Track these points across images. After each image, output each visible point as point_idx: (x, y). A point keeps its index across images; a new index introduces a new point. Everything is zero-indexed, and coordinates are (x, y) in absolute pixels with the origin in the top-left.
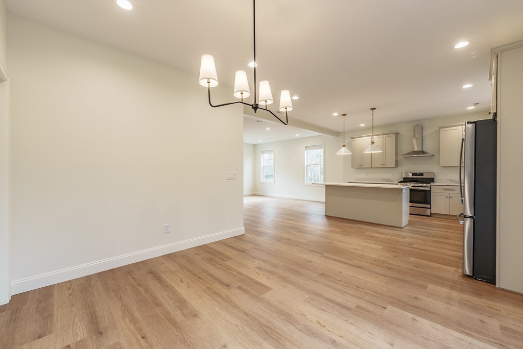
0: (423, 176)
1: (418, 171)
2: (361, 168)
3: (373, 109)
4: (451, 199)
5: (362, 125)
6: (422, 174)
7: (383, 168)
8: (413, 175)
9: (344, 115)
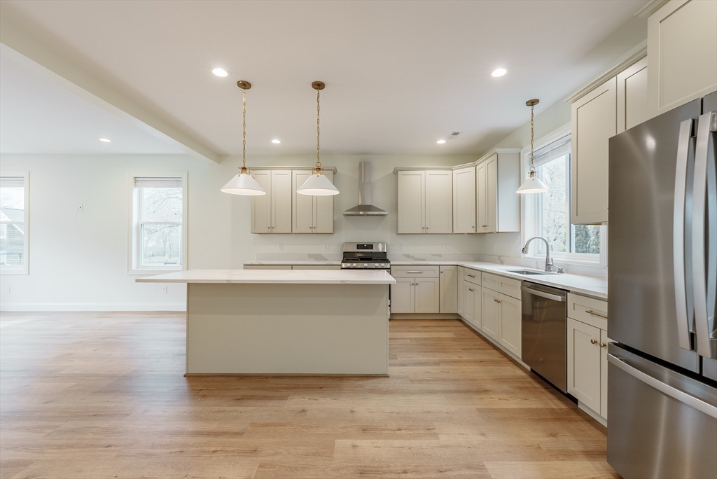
0: (372, 249)
1: (365, 240)
2: (269, 233)
3: (319, 86)
4: (417, 286)
5: (276, 141)
6: (371, 246)
7: (314, 234)
8: (359, 246)
9: (245, 85)
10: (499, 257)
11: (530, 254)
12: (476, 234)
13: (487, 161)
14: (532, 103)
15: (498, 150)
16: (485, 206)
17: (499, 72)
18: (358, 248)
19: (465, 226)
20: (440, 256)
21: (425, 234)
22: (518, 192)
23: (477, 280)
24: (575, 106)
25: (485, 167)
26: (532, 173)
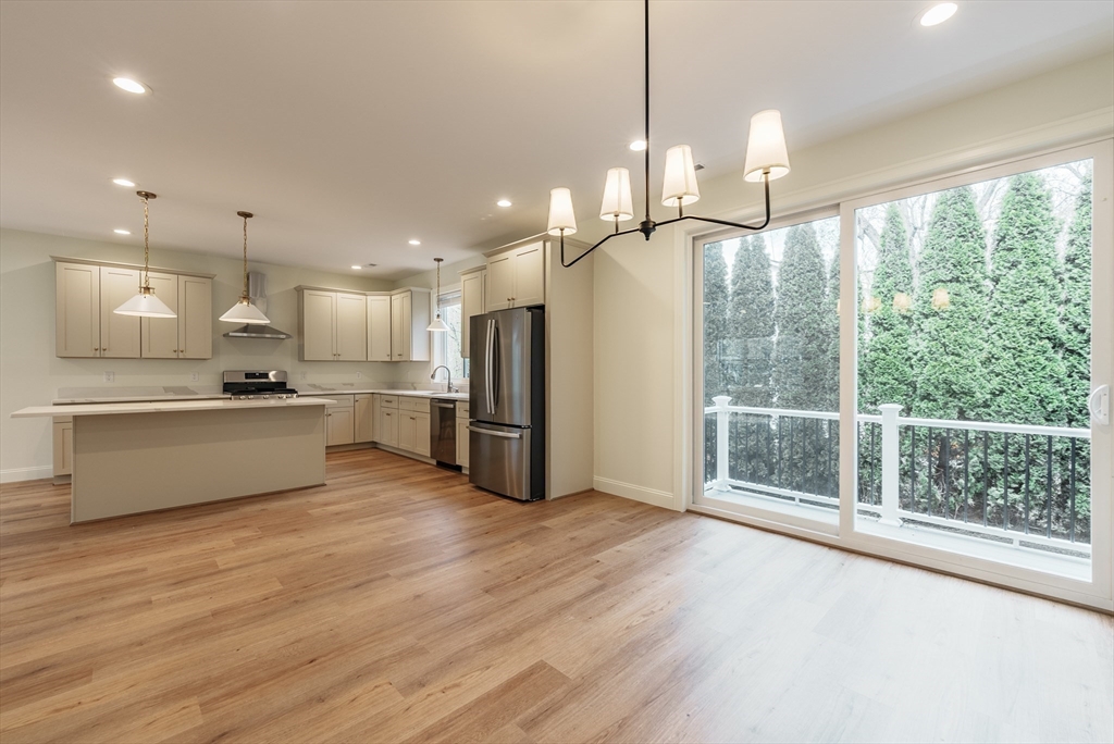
0: (266, 377)
1: (255, 365)
3: (247, 215)
4: (329, 417)
6: (265, 375)
8: (248, 376)
9: (148, 195)
10: (413, 384)
11: (437, 380)
12: (391, 363)
13: (402, 295)
14: (439, 260)
15: (412, 288)
16: (399, 337)
17: (415, 242)
18: (246, 378)
19: (380, 354)
20: (352, 385)
21: (336, 361)
22: (428, 329)
23: (394, 405)
24: (463, 278)
25: (399, 299)
26: (438, 316)
